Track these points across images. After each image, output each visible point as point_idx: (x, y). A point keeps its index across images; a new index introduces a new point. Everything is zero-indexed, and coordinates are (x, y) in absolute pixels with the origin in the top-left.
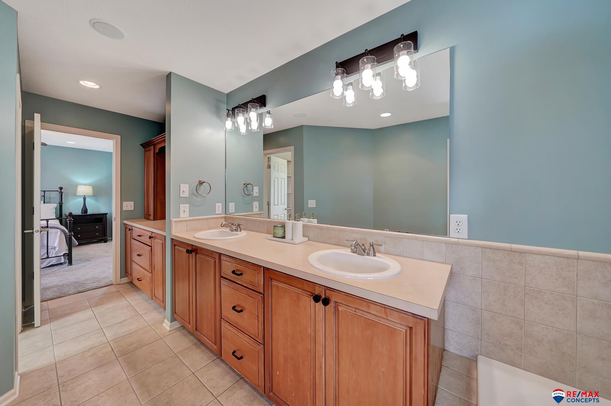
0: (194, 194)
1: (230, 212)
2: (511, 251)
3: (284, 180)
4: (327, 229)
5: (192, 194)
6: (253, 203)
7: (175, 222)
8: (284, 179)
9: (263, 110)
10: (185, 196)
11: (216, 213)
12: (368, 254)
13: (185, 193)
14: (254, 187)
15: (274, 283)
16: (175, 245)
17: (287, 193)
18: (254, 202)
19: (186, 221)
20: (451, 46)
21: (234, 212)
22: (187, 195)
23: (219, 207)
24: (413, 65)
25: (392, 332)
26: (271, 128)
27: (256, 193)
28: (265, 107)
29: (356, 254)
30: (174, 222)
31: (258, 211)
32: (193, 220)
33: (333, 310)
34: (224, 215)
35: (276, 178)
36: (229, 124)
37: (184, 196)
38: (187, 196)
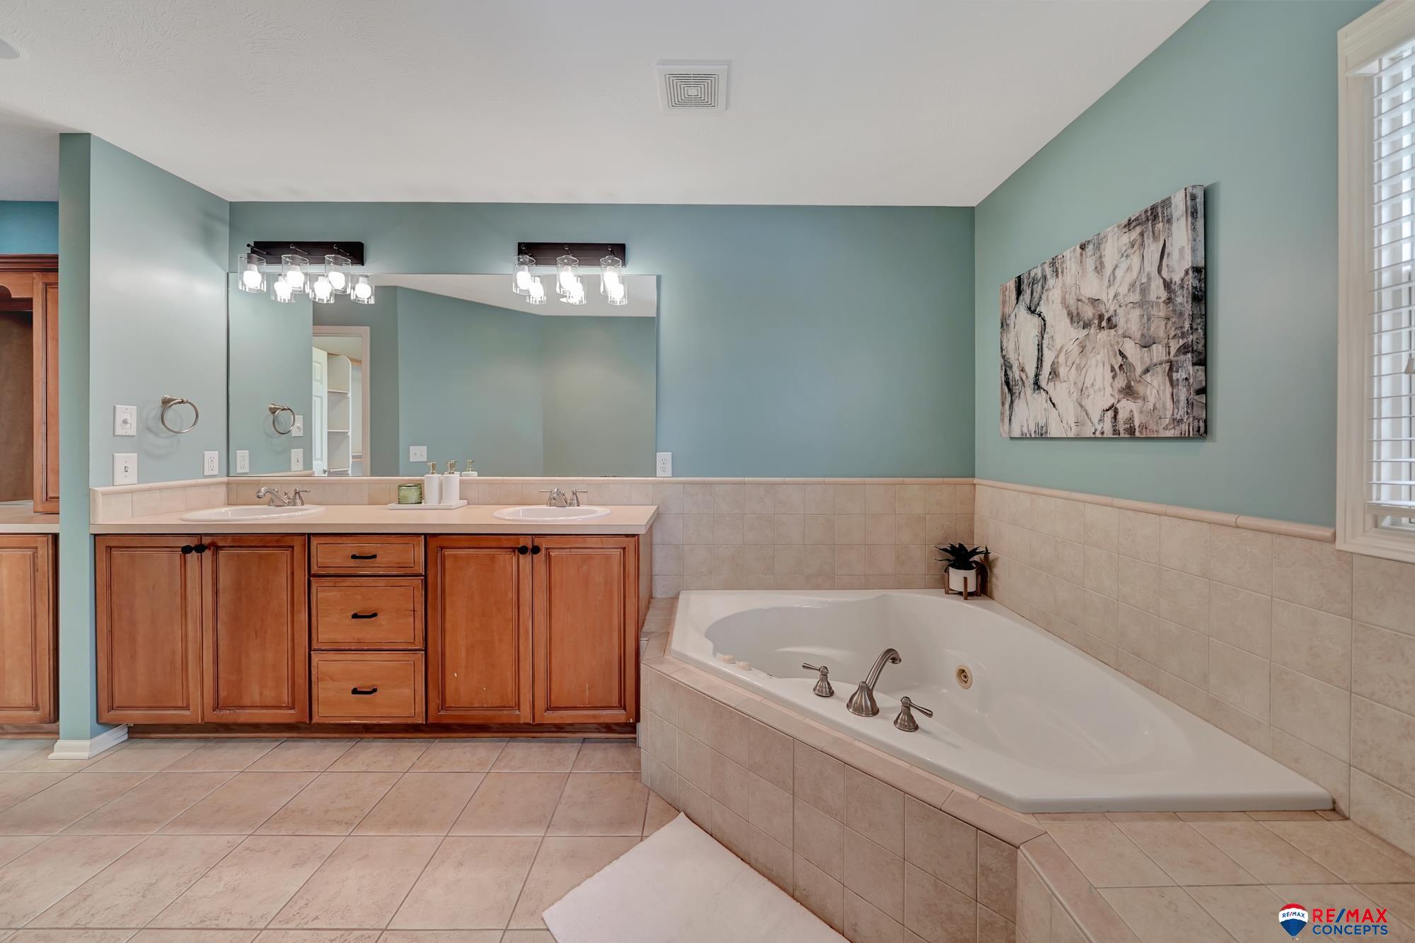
0: (149, 430)
1: (239, 471)
2: (704, 483)
3: (320, 399)
4: (503, 483)
5: (145, 428)
6: (290, 451)
7: (104, 494)
8: (321, 397)
9: (356, 269)
10: (127, 434)
11: (205, 474)
12: (571, 504)
13: (128, 426)
14: (296, 416)
15: (447, 552)
16: (111, 548)
17: (328, 432)
18: (292, 450)
19: (132, 492)
20: (658, 274)
21: (247, 470)
22: (132, 430)
23: (212, 461)
24: (623, 280)
25: (608, 558)
26: (368, 305)
27: (297, 430)
28: (363, 265)
29: (555, 507)
30: (100, 495)
31: (302, 469)
32: (150, 490)
33: (543, 558)
34: (225, 479)
35: (318, 397)
36: (252, 277)
37: (125, 434)
38: (133, 434)
